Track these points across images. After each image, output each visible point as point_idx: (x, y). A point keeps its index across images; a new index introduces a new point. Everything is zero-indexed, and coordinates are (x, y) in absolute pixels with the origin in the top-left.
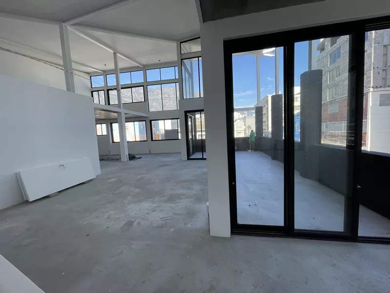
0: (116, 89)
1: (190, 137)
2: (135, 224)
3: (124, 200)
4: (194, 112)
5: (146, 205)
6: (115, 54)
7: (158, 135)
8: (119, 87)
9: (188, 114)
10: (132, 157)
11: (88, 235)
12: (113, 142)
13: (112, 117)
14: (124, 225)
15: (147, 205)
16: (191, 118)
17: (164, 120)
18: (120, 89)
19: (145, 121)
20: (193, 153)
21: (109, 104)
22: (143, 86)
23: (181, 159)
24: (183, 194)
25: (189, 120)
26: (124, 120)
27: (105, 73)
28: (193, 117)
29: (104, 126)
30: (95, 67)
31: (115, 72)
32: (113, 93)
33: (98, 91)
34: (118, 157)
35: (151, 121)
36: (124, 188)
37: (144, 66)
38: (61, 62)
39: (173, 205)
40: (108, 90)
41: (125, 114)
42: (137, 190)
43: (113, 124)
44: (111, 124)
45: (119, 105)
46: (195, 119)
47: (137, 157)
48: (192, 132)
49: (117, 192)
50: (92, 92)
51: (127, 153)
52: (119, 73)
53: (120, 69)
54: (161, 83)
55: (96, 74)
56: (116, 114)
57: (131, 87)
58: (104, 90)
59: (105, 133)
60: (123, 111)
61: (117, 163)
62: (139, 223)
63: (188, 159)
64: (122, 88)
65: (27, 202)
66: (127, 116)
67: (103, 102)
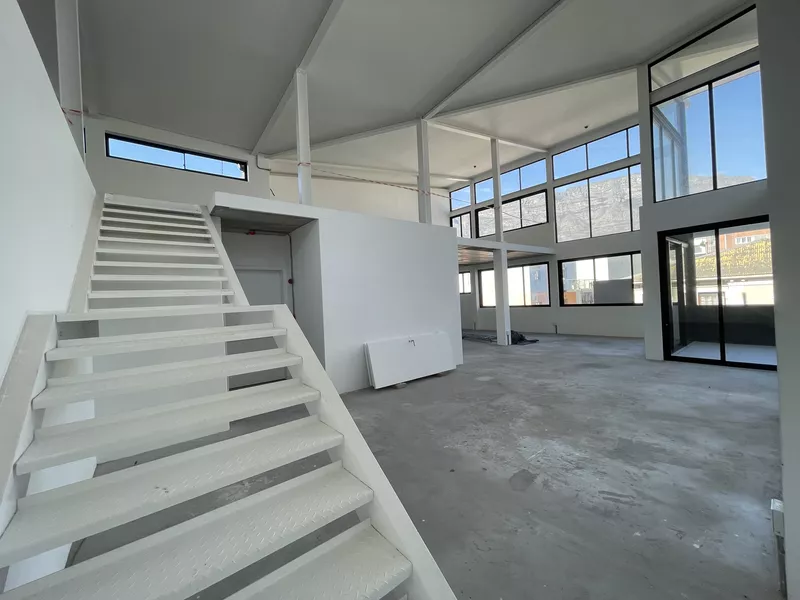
0: (492, 206)
1: (674, 299)
2: (539, 480)
3: (510, 424)
4: (688, 232)
5: (558, 448)
6: (493, 141)
7: (574, 294)
8: (498, 200)
9: (668, 239)
10: (518, 339)
11: (453, 471)
12: (481, 306)
13: (482, 260)
14: (515, 475)
15: (562, 448)
16: (677, 248)
17: (594, 257)
18: (500, 203)
19: (547, 263)
20: (684, 343)
21: (478, 236)
22: (545, 191)
23: (644, 356)
24: (663, 450)
25: (672, 253)
26: (505, 262)
27: (473, 181)
28: (684, 245)
29: (467, 276)
30: (459, 174)
31: (492, 174)
32: (486, 216)
33: (460, 215)
34: (490, 335)
35: (560, 263)
36: (509, 400)
37: (549, 149)
38: (414, 180)
39: (633, 470)
40: (477, 211)
41: (508, 251)
42: (535, 410)
43: (483, 273)
44: (479, 272)
45: (496, 237)
46: (690, 251)
47: (528, 338)
48: (680, 284)
49: (495, 404)
50: (451, 218)
51: (508, 330)
52: (499, 173)
53: (502, 167)
54: (588, 175)
55: (459, 187)
56: (492, 253)
57: (519, 198)
58: (469, 212)
59: (468, 289)
60: (503, 246)
61: (488, 347)
62: (545, 484)
63: (668, 357)
64: (504, 203)
65: (372, 388)
66: (512, 255)
67: (467, 234)
